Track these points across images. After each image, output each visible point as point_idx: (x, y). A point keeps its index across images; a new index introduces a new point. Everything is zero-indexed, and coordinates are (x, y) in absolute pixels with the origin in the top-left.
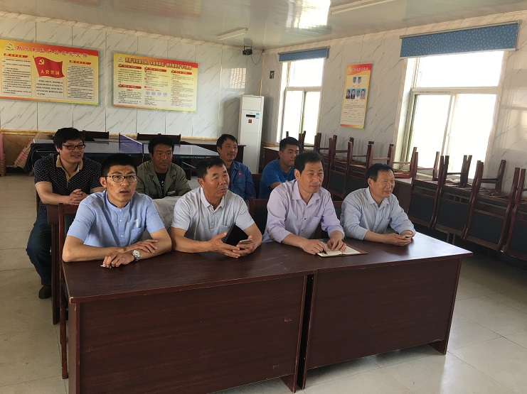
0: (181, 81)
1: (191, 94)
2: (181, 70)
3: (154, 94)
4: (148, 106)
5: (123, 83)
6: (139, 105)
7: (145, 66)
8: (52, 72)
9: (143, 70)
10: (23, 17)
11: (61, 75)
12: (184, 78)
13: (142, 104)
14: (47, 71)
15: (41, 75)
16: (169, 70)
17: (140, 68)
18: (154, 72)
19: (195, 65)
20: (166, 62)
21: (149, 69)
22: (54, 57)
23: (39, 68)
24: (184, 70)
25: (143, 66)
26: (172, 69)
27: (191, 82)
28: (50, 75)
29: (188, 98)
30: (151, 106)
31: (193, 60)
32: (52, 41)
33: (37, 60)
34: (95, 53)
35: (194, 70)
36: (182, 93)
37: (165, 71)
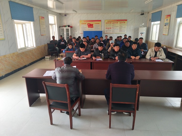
1: (125, 28)
3: (115, 29)
4: (113, 33)
5: (107, 27)
6: (111, 33)
7: (112, 22)
8: (91, 26)
10: (85, 14)
11: (93, 27)
12: (123, 24)
13: (112, 32)
15: (89, 27)
18: (115, 24)
19: (126, 20)
20: (118, 20)
21: (113, 23)
22: (91, 23)
23: (88, 26)
24: (123, 22)
26: (120, 22)
27: (125, 25)
29: (124, 30)
30: (114, 33)
31: (126, 19)
32: (91, 19)
33: (88, 24)
35: (126, 22)
36: (122, 28)
37: (118, 23)
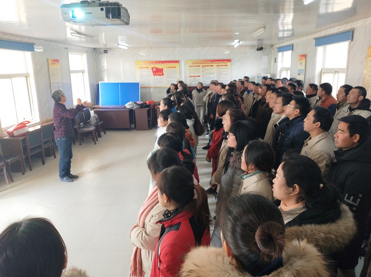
0: (221, 70)
2: (221, 64)
3: (207, 79)
5: (192, 75)
8: (159, 73)
9: (201, 67)
10: (146, 49)
11: (163, 75)
12: (223, 69)
14: (157, 73)
15: (154, 75)
16: (215, 65)
17: (199, 66)
18: (206, 67)
19: (229, 61)
20: (213, 61)
21: (204, 66)
22: (159, 66)
23: (154, 72)
24: (223, 64)
25: (201, 65)
27: (227, 70)
28: (158, 75)
31: (228, 58)
32: (159, 59)
33: (152, 69)
34: (177, 62)
35: (229, 63)
37: (212, 66)
